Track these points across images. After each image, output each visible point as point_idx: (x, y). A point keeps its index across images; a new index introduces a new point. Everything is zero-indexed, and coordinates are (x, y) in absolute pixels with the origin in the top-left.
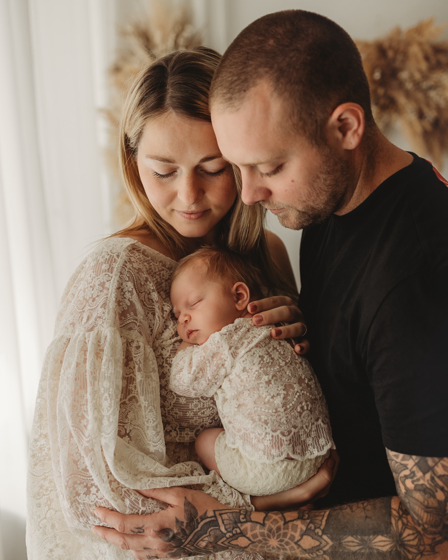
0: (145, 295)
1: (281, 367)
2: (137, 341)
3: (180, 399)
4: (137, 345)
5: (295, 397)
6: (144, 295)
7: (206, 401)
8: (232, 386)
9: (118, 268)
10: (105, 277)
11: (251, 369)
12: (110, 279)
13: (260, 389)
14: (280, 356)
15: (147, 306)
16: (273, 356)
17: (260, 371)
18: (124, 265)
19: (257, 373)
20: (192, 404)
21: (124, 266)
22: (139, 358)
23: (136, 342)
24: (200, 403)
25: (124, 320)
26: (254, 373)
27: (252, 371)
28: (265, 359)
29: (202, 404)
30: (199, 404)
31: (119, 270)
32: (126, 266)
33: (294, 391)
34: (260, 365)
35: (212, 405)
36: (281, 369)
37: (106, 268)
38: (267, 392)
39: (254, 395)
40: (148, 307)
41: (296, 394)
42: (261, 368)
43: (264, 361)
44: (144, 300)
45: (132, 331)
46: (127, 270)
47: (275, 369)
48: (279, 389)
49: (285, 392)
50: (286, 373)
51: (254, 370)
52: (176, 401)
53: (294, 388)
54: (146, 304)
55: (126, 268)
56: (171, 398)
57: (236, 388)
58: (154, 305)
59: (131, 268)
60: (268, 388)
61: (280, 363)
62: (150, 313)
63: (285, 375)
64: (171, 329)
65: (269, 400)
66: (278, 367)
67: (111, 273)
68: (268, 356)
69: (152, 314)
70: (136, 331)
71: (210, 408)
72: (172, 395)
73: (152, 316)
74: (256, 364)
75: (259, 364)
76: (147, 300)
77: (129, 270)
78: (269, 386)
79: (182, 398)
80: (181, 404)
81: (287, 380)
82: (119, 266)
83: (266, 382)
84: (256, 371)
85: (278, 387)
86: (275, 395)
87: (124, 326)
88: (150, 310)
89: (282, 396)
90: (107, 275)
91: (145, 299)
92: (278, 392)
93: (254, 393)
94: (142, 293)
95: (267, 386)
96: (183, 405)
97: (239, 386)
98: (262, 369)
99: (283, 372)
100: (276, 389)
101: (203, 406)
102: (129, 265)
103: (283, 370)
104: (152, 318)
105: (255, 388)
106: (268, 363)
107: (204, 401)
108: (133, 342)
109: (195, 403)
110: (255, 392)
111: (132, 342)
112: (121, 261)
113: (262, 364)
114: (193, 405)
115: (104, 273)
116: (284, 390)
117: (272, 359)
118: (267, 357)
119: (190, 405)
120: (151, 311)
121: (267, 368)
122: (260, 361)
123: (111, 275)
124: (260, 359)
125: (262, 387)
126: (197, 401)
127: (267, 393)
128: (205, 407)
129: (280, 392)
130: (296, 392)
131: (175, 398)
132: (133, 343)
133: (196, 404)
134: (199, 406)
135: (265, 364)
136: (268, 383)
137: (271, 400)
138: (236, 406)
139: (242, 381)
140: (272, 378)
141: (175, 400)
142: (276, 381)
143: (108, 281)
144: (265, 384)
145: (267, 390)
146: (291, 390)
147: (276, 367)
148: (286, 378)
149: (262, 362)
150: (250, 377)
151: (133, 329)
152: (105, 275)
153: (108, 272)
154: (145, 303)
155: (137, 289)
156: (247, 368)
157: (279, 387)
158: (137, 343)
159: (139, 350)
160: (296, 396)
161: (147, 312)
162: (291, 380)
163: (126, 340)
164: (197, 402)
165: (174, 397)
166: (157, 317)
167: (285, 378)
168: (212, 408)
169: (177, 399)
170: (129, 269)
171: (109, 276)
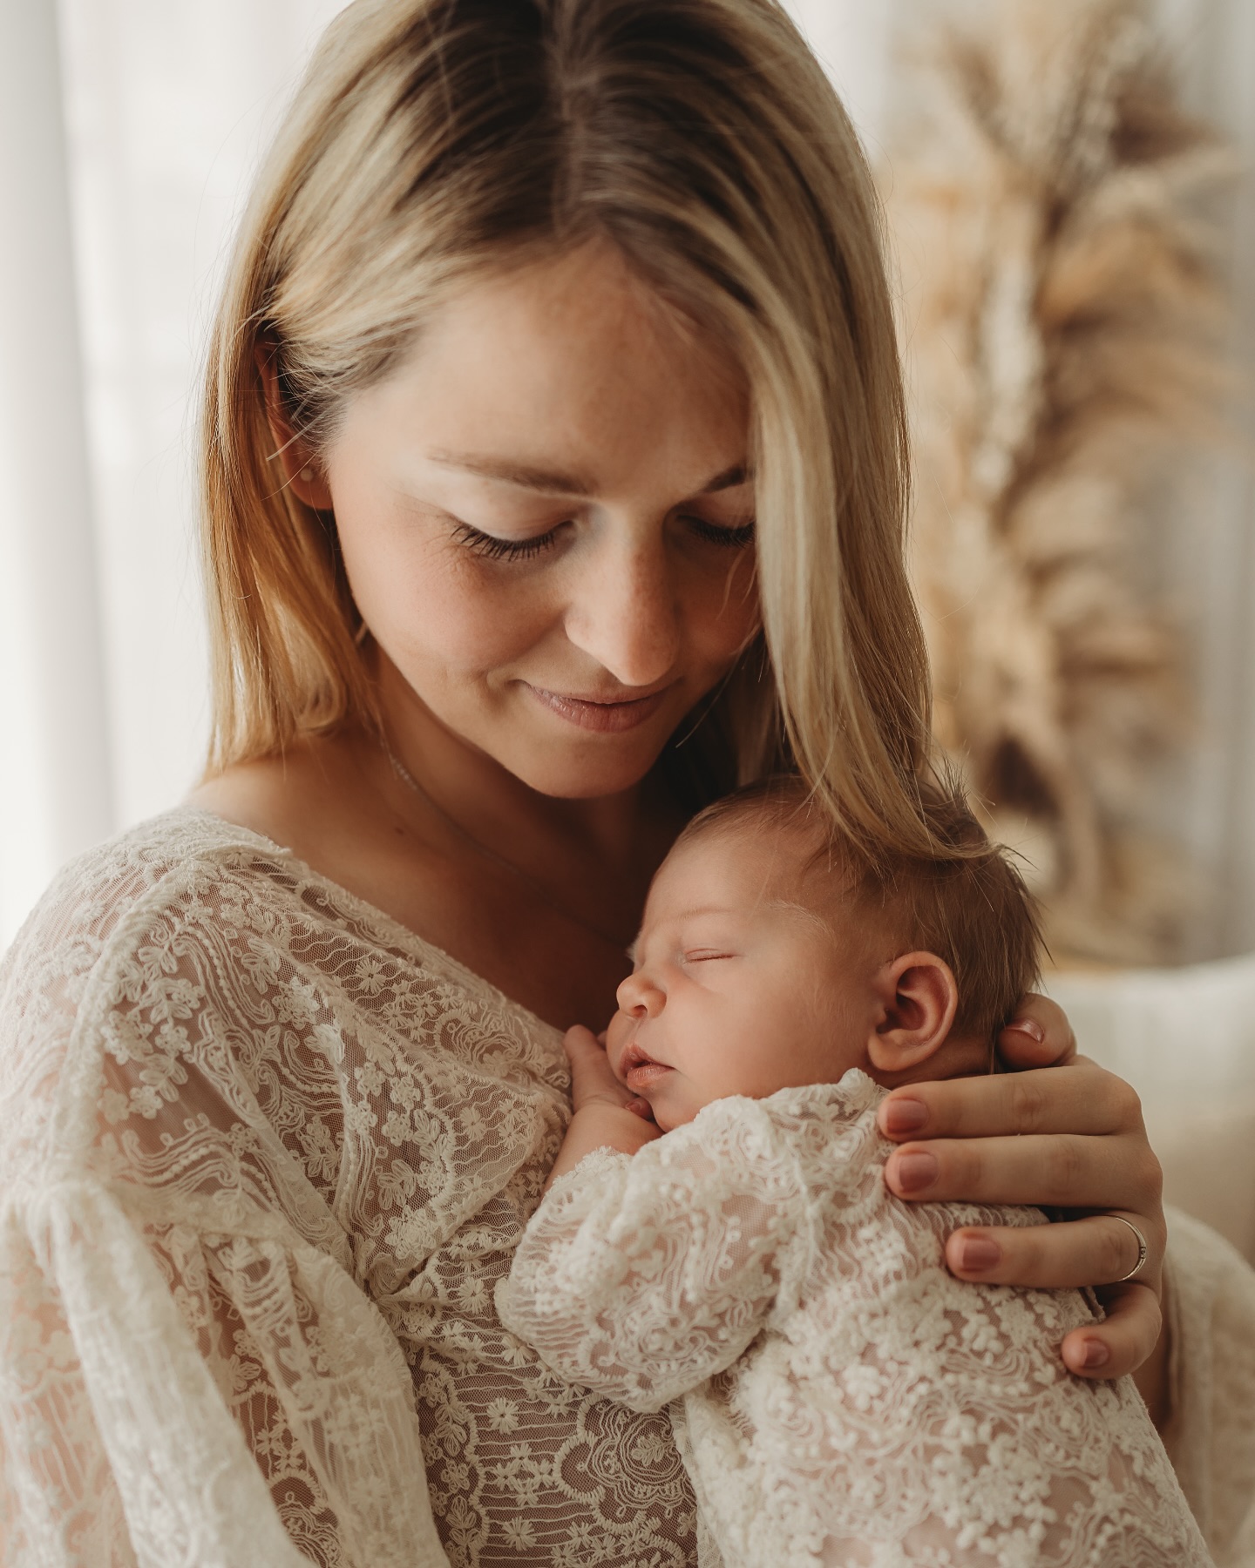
0: (281, 1038)
1: (1038, 1387)
2: (251, 1241)
3: (506, 1525)
4: (253, 1259)
5: (1093, 1546)
6: (277, 1039)
7: (625, 1526)
8: (801, 1412)
9: (138, 919)
10: (70, 956)
11: (901, 1363)
12: (90, 961)
13: (935, 1482)
14: (1036, 1332)
15: (299, 1085)
16: (1005, 1327)
17: (939, 1385)
18: (170, 908)
19: (922, 1389)
20: (562, 1548)
21: (167, 913)
22: (268, 1322)
23: (244, 1241)
24: (601, 1540)
25: (173, 1148)
26: (910, 1389)
27: (900, 1374)
28: (966, 1332)
29: (609, 1543)
30: (596, 1545)
31: (140, 927)
32: (179, 914)
33: (1092, 1511)
34: (943, 1357)
35: (657, 1542)
36: (1039, 1398)
37: (88, 918)
38: (968, 1501)
39: (906, 1505)
40: (304, 1093)
41: (1099, 1530)
42: (944, 1370)
43: (960, 1342)
44: (279, 1060)
45: (218, 1194)
46: (178, 927)
47: (1012, 1391)
48: (1024, 1495)
49: (1050, 1515)
50: (1058, 1419)
51: (912, 1373)
52: (490, 1540)
53: (1090, 1500)
54: (292, 1078)
55: (175, 920)
56: (467, 1525)
57: (818, 1433)
58: (334, 1083)
59: (204, 921)
60: (973, 1482)
61: (1032, 1368)
62: (316, 1119)
63: (1055, 1429)
64: (440, 1214)
65: (973, 1547)
66: (1024, 1387)
67: (101, 938)
68: (984, 1318)
69: (325, 1120)
70: (239, 1191)
71: (648, 1554)
72: (470, 1509)
73: (328, 1131)
74: (926, 1347)
75: (938, 1348)
76: (293, 1058)
77: (190, 929)
78: (975, 1475)
79: (517, 1521)
80: (513, 1551)
81: (1061, 1453)
82: (144, 909)
83: (967, 1452)
84: (922, 1379)
85: (1021, 1484)
86: (1005, 1523)
87: (177, 1177)
88: (315, 1103)
89: (1036, 1531)
90: (82, 948)
91: (284, 1057)
92: (1016, 1509)
93: (904, 1497)
94: (264, 1028)
95: (967, 1471)
96: (522, 1553)
97: (833, 1423)
98: (950, 1378)
99: (1046, 1412)
100: (1011, 1490)
101: (618, 1550)
102: (195, 909)
103: (1047, 1404)
104: (326, 1142)
105: (911, 1472)
106: (980, 1355)
107: (618, 1528)
108: (229, 1244)
109: (576, 1541)
110: (910, 1493)
111: (222, 1246)
112: (163, 891)
113: (953, 1351)
114: (566, 1552)
115: (71, 939)
116: (1046, 1502)
117: (1003, 1337)
118: (980, 1326)
119: (556, 1552)
120: (318, 1109)
121: (973, 1378)
122: (946, 1336)
123: (96, 944)
124: (946, 1326)
125: (943, 1474)
126: (586, 1528)
127: (966, 1510)
128: (626, 1552)
129: (1029, 1512)
130: (1097, 1519)
131: (486, 1521)
132: (227, 1250)
133: (582, 1548)
134: (599, 1553)
135: (965, 1355)
136: (976, 1456)
137: (986, 1545)
138: (816, 1546)
139: (847, 1402)
140: (994, 1435)
141: (485, 1533)
142: (1009, 1455)
143: (77, 972)
144: (957, 1458)
145: (966, 1490)
146: (1079, 1507)
147: (1013, 1383)
148: (1057, 1448)
149: (952, 1342)
150: (889, 1396)
151: (221, 1187)
152: (76, 944)
153: (91, 932)
154: (285, 1071)
155: (238, 1012)
156: (882, 1352)
157: (1027, 1484)
158: (250, 1250)
159: (264, 1280)
160: (1101, 1541)
161: (302, 1114)
162: (1078, 1457)
163: (195, 1238)
164: (586, 1538)
165: (479, 1519)
166: (347, 1136)
167: (1051, 1446)
168: (658, 1554)
169: (495, 1528)
170: (196, 925)
171: (89, 950)
